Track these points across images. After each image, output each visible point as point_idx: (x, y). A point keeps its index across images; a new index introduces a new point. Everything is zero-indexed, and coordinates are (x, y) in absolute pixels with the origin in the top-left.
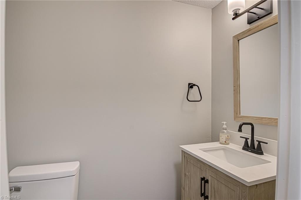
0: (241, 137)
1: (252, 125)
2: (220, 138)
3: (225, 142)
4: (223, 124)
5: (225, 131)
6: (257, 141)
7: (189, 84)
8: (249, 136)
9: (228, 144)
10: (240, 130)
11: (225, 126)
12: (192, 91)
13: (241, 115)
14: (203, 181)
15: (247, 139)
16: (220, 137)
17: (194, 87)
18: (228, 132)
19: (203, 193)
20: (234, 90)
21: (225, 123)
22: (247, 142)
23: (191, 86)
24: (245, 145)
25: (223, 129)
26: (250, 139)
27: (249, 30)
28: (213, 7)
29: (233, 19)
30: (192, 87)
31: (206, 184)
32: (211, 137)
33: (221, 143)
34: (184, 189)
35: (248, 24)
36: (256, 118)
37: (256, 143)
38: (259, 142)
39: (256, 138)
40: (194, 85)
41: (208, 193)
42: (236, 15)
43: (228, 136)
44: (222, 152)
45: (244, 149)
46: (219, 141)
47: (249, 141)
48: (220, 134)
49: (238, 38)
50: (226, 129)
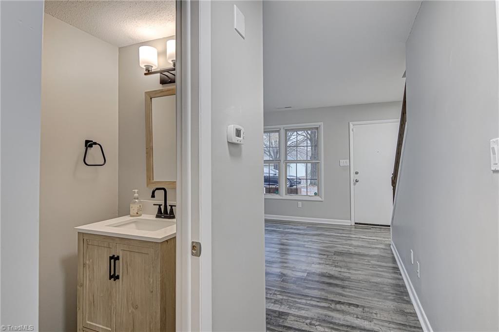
0: (154, 205)
1: (164, 189)
2: (131, 210)
3: (137, 213)
4: (135, 192)
5: (136, 201)
6: (170, 205)
7: (87, 142)
8: (162, 203)
9: (140, 215)
10: (153, 196)
11: (136, 195)
12: (90, 150)
13: (154, 180)
14: (112, 261)
15: (160, 206)
16: (131, 208)
17: (93, 146)
18: (140, 202)
19: (112, 274)
20: (147, 153)
21: (136, 191)
22: (161, 208)
23: (89, 144)
24: (158, 213)
25: (135, 198)
26: (163, 205)
27: (162, 91)
28: (120, 46)
29: (145, 74)
30: (91, 146)
31: (117, 261)
32: (117, 212)
33: (131, 216)
34: (82, 285)
35: (161, 83)
36: (167, 183)
37: (169, 208)
38: (171, 206)
39: (169, 203)
40: (95, 143)
41: (119, 272)
42: (149, 72)
43: (140, 206)
44: (133, 225)
45: (157, 216)
46: (129, 214)
47: (162, 208)
48: (131, 205)
49: (151, 96)
50: (138, 199)
